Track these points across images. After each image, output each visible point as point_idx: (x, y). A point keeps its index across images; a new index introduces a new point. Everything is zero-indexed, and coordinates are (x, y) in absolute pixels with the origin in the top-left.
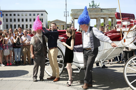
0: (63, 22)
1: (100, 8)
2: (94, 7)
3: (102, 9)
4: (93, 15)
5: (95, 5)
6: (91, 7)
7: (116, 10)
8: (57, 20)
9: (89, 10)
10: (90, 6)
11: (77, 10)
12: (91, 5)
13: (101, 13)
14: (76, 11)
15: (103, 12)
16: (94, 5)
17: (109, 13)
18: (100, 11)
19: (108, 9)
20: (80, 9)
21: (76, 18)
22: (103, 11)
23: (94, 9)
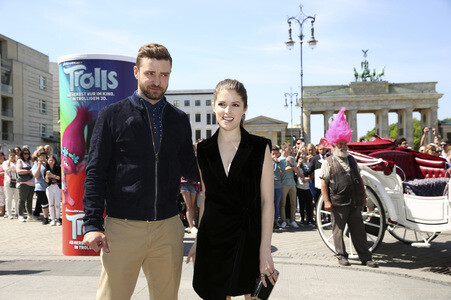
0: (278, 123)
1: (386, 83)
2: (368, 79)
3: (391, 87)
4: (366, 101)
5: (371, 73)
6: (360, 80)
7: (434, 88)
8: (261, 118)
9: (354, 89)
10: (356, 75)
11: (319, 87)
12: (360, 73)
13: (391, 96)
14: (316, 90)
15: (396, 92)
16: (368, 73)
17: (415, 97)
18: (387, 90)
19: (410, 84)
20: (328, 87)
21: (314, 110)
22: (397, 89)
23: (369, 84)
